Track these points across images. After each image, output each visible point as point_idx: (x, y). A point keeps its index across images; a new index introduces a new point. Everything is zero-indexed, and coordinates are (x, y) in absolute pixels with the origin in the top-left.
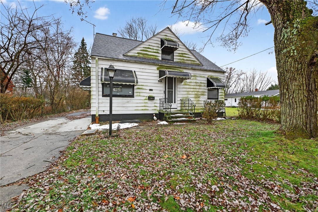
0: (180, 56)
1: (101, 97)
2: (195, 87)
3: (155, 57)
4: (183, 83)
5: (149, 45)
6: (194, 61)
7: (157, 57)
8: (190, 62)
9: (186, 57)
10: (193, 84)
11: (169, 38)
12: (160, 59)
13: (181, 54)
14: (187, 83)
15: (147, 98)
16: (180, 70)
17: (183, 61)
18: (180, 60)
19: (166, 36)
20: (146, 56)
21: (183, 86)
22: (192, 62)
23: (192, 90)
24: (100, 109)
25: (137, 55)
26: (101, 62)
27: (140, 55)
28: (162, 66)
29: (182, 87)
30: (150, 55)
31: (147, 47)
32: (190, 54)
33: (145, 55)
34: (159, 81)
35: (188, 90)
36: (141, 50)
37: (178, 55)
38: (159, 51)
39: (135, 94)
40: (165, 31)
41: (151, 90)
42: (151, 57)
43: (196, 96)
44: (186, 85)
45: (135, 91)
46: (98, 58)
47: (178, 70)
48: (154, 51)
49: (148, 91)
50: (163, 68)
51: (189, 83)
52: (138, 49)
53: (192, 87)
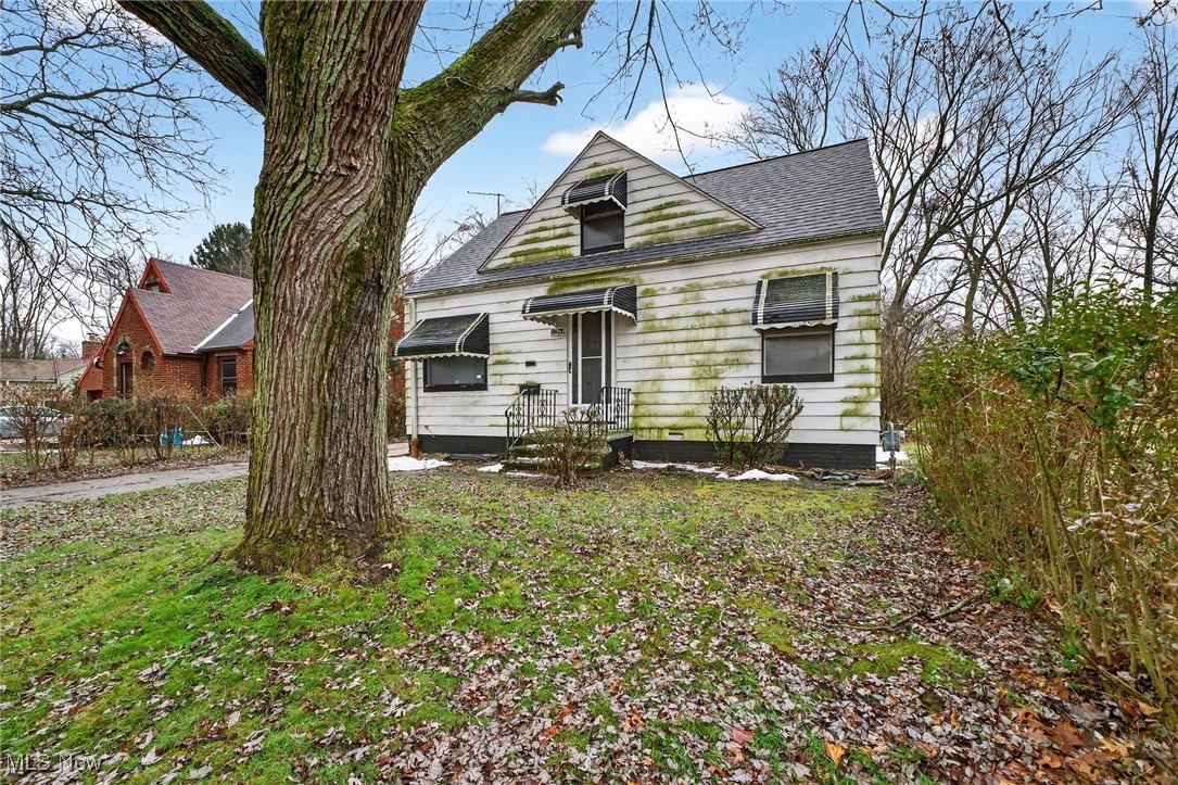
0: (651, 220)
1: (421, 391)
2: (693, 335)
3: (559, 252)
4: (640, 326)
5: (543, 220)
6: (714, 221)
7: (567, 251)
8: (694, 231)
9: (675, 216)
10: (682, 323)
11: (603, 172)
12: (576, 252)
13: (655, 209)
14: (657, 323)
15: (517, 389)
16: (624, 280)
17: (662, 235)
18: (648, 238)
19: (596, 165)
20: (534, 256)
21: (641, 338)
22: (706, 228)
23: (680, 348)
24: (422, 421)
25: (510, 260)
26: (422, 306)
27: (519, 259)
28: (563, 279)
29: (634, 340)
30: (547, 250)
31: (537, 226)
32: (693, 197)
33: (529, 256)
34: (553, 332)
35: (662, 349)
36: (520, 244)
37: (640, 217)
38: (571, 229)
39: (490, 380)
40: (594, 151)
41: (530, 364)
42: (549, 254)
43: (700, 371)
44: (653, 330)
45: (491, 370)
46: (415, 299)
47: (617, 279)
48: (559, 232)
49: (523, 368)
50: (566, 285)
51: (665, 323)
52: (515, 241)
53: (683, 335)
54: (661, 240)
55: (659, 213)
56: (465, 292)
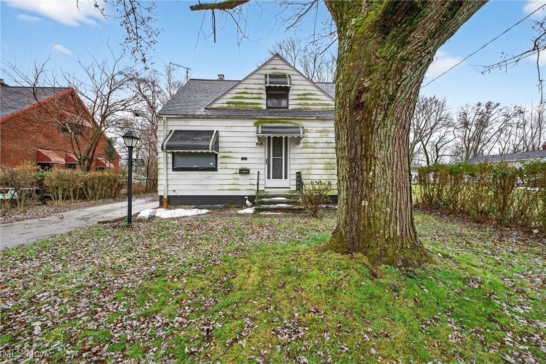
0: (301, 99)
1: (170, 171)
2: (324, 151)
3: (255, 106)
4: (301, 145)
5: (246, 88)
6: (328, 105)
7: (259, 106)
8: (319, 107)
9: (311, 99)
10: (320, 145)
11: (279, 73)
12: (264, 107)
13: (303, 95)
14: (309, 144)
15: (238, 171)
16: (294, 123)
17: (305, 106)
18: (299, 107)
19: (274, 69)
20: (241, 105)
21: (302, 150)
22: (324, 107)
23: (319, 156)
24: (170, 188)
25: (227, 105)
26: (170, 123)
27: (231, 105)
28: (262, 119)
29: (299, 151)
30: (247, 104)
31: (243, 91)
32: (320, 93)
33: (238, 105)
34: (257, 144)
35: (311, 156)
36: (233, 98)
37: (296, 97)
38: (261, 96)
39: (219, 166)
40: (273, 62)
41: (243, 159)
42: (249, 106)
43: (327, 166)
44: (307, 147)
45: (219, 161)
46: (167, 118)
47: (291, 123)
48: (254, 96)
49: (240, 161)
50: (264, 122)
51: (312, 145)
52: (229, 96)
53: (320, 151)
54: (305, 109)
55: (304, 96)
56: (203, 118)
